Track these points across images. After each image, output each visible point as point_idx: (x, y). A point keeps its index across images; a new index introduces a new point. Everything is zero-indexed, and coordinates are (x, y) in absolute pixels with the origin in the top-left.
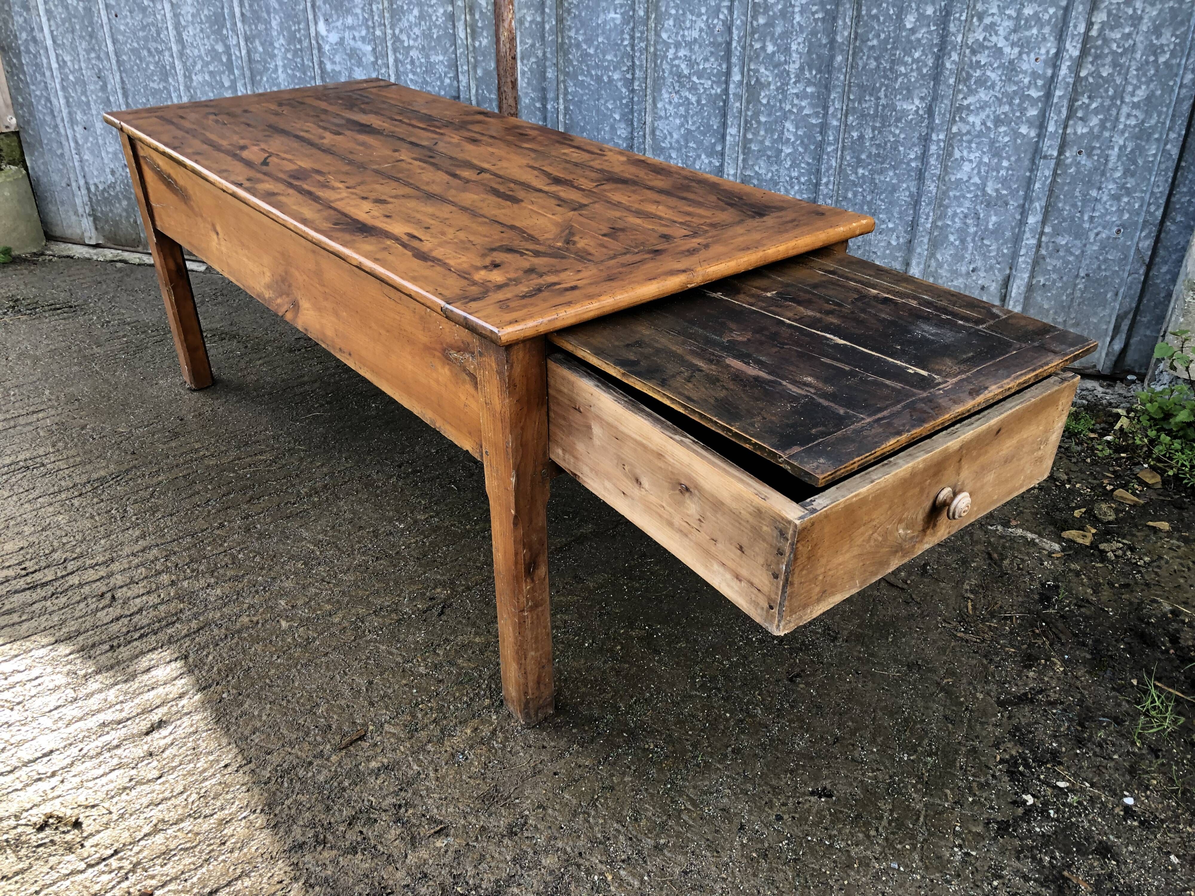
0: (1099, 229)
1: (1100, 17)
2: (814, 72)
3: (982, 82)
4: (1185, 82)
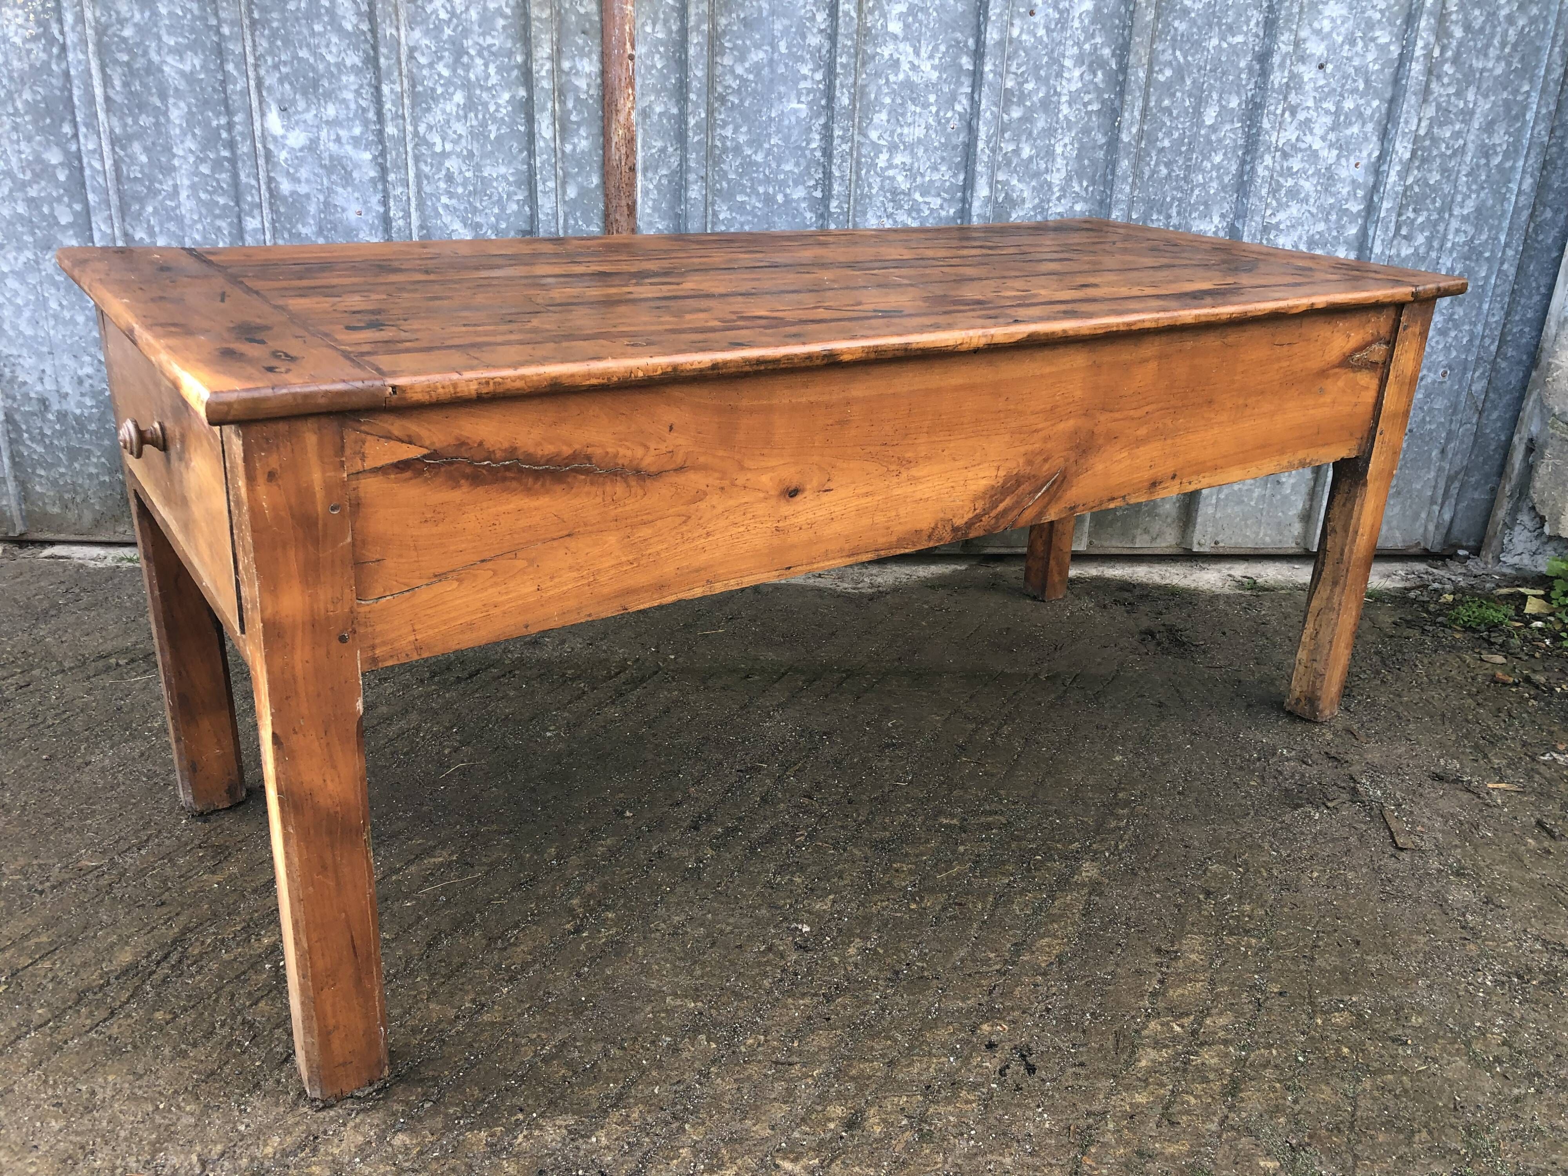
1: (1430, 111)
2: (1085, 184)
3: (1294, 193)
4: (1523, 188)
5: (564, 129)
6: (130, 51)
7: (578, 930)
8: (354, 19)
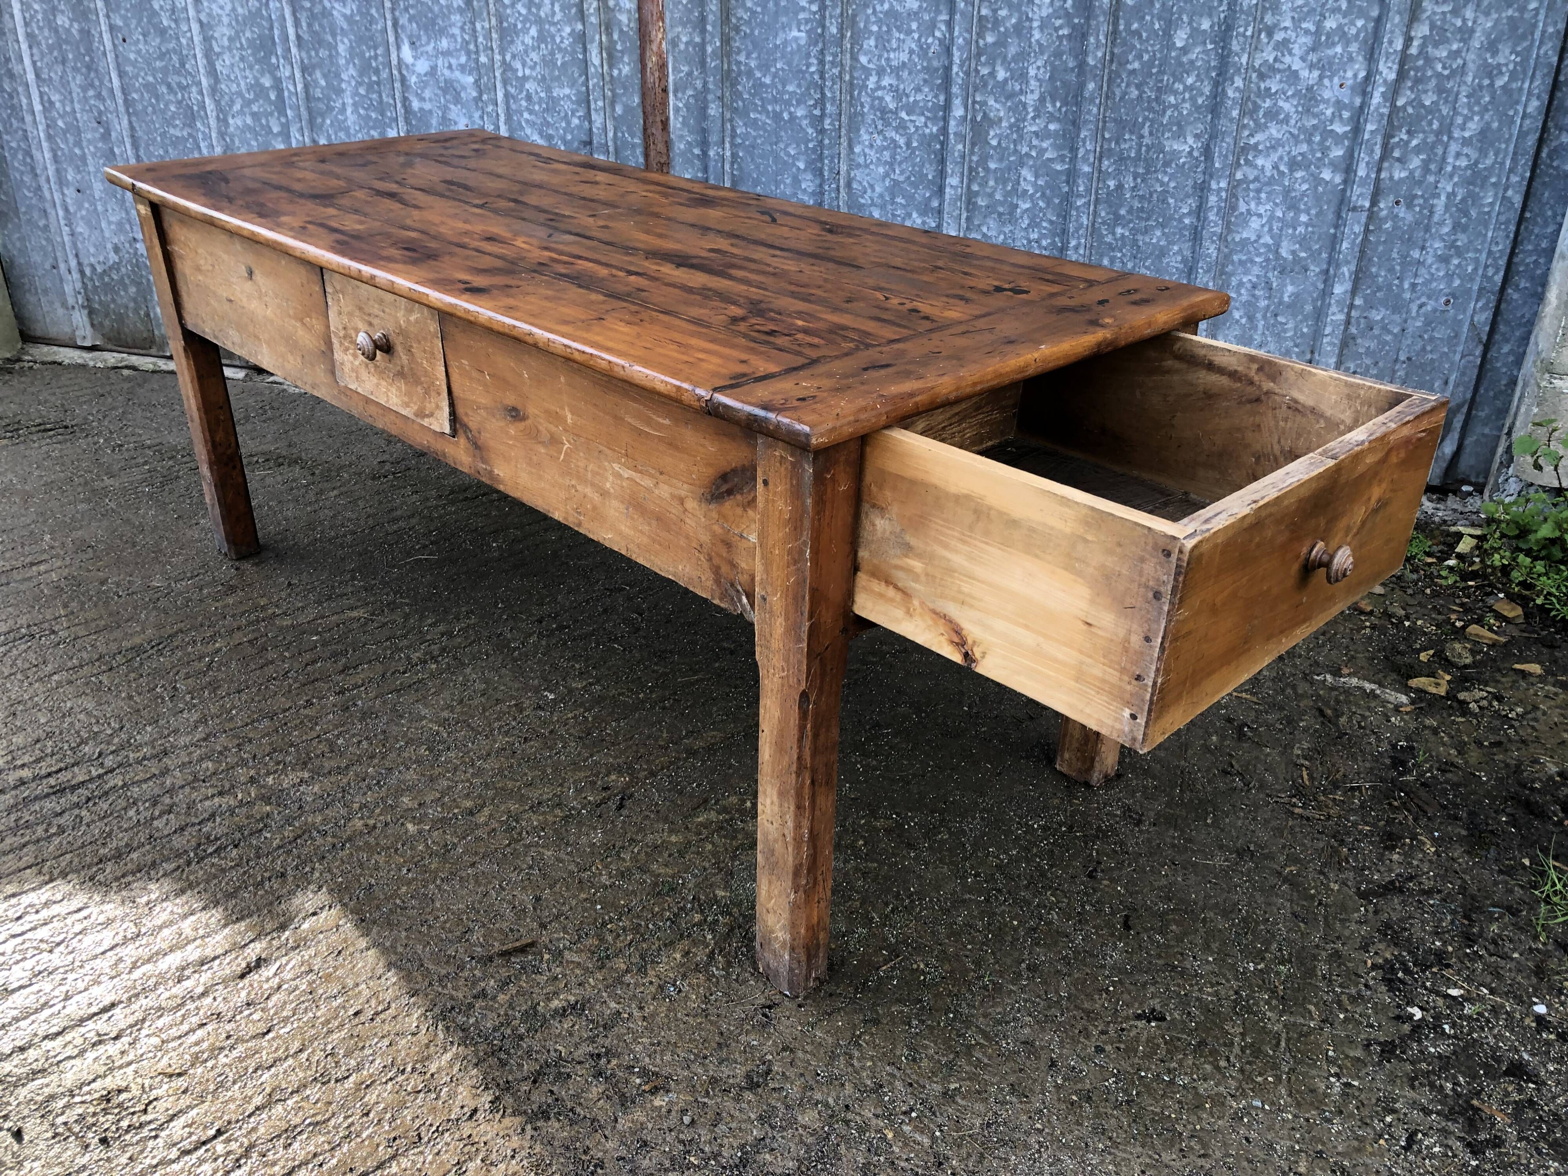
0: (1423, 299)
1: (1421, 30)
2: (1058, 104)
3: (1272, 114)
4: (1529, 110)
5: (610, 56)
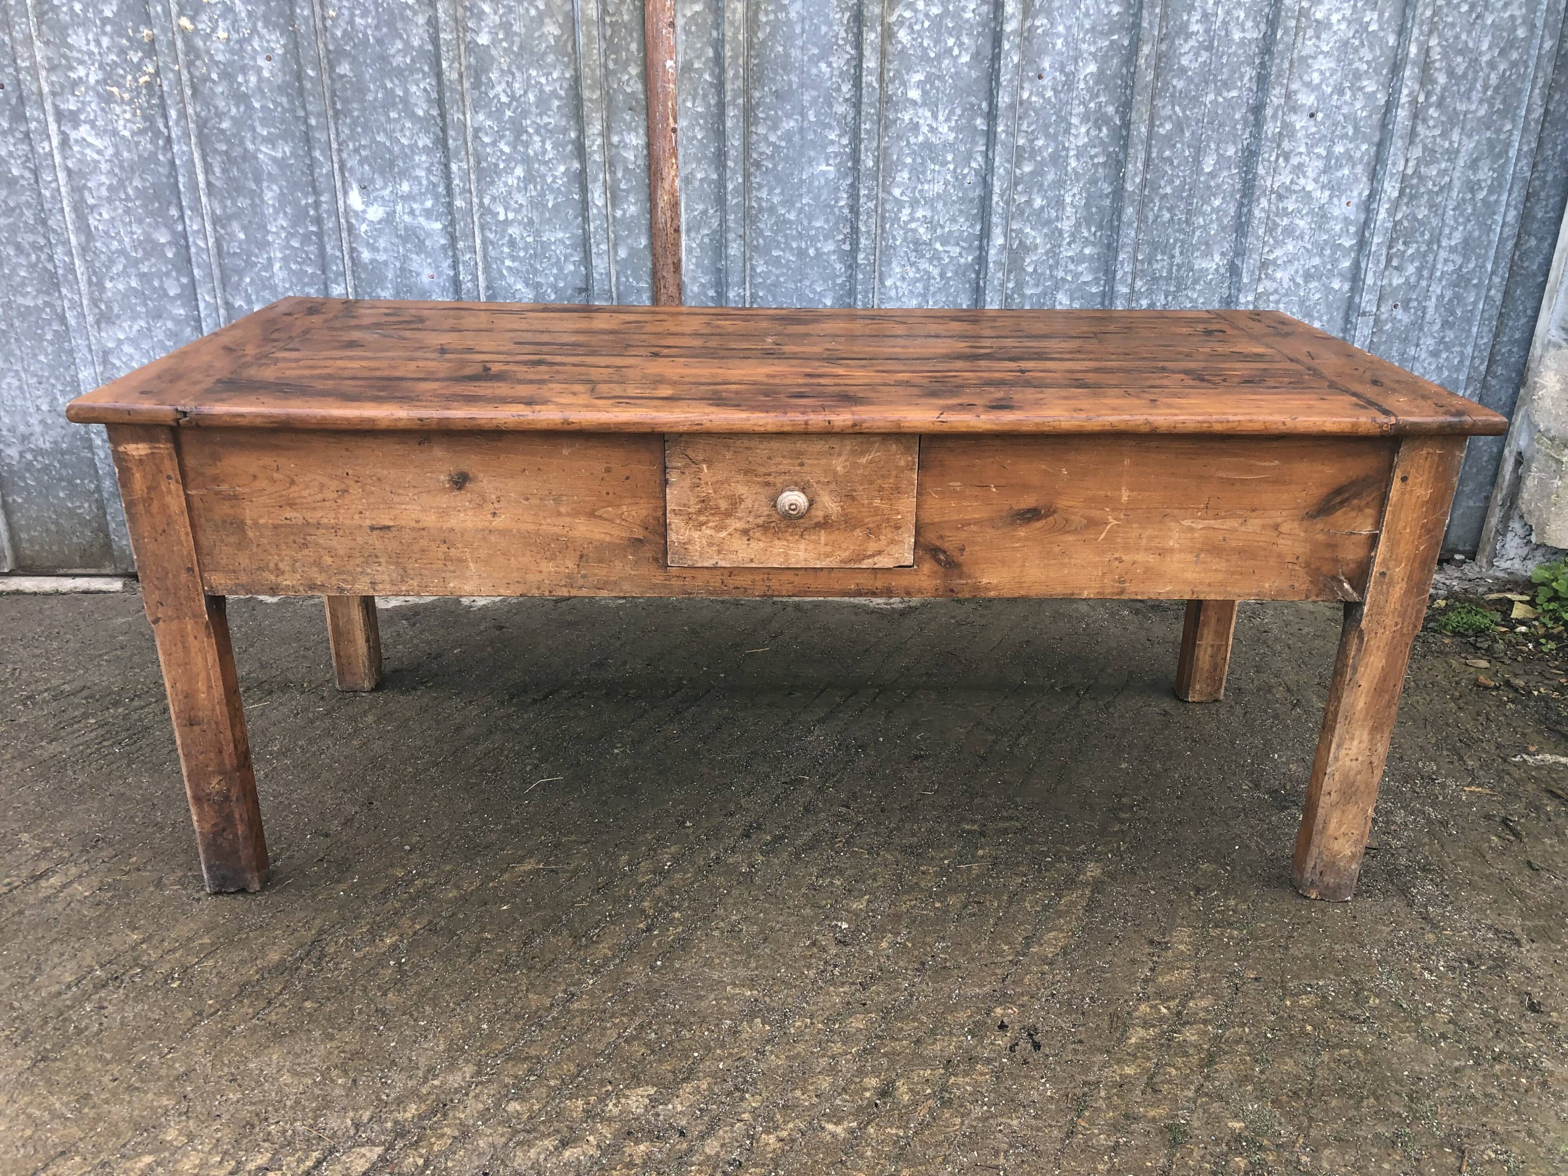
1: (1416, 152)
2: (1093, 229)
5: (614, 196)
6: (228, 141)
7: (649, 929)
8: (425, 106)
